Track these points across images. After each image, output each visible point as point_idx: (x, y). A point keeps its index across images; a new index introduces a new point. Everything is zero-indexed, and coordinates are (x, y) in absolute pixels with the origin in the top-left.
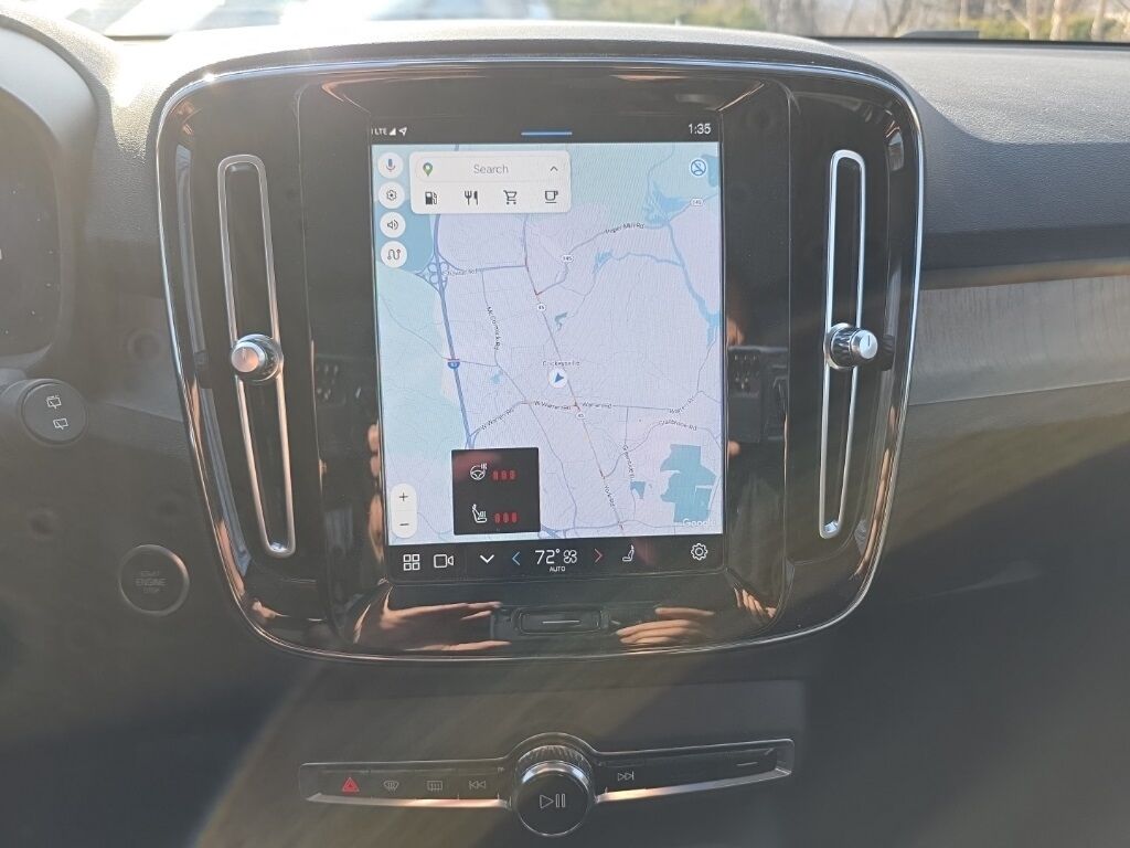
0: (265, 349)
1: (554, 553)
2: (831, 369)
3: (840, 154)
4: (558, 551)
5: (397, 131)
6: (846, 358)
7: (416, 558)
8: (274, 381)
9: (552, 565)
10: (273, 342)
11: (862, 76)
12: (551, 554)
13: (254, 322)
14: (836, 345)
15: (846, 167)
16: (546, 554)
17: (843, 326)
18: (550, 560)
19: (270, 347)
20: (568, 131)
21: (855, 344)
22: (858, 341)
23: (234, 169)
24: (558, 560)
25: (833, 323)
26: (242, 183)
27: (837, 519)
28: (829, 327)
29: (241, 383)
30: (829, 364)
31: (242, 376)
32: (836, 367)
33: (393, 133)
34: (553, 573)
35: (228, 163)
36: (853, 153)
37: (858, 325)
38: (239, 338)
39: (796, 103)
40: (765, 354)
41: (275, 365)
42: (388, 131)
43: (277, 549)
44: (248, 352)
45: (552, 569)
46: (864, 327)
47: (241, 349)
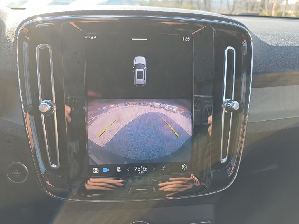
0: (50, 105)
1: (140, 167)
2: (225, 113)
3: (228, 48)
4: (141, 167)
5: (93, 38)
6: (229, 109)
7: (97, 169)
8: (53, 115)
9: (139, 171)
10: (53, 102)
11: (232, 24)
12: (139, 168)
13: (47, 96)
14: (226, 106)
15: (230, 51)
16: (138, 168)
17: (228, 99)
18: (139, 170)
19: (52, 104)
20: (146, 38)
21: (232, 105)
22: (233, 104)
23: (41, 48)
24: (141, 170)
25: (226, 99)
26: (44, 53)
27: (226, 157)
28: (224, 100)
29: (43, 115)
30: (224, 111)
31: (43, 113)
32: (226, 112)
33: (92, 38)
34: (139, 174)
35: (39, 46)
36: (232, 47)
37: (233, 99)
38: (42, 101)
39: (215, 31)
40: (202, 98)
41: (53, 110)
42: (90, 37)
43: (54, 166)
44: (44, 106)
45: (139, 173)
46: (235, 100)
47: (42, 105)
